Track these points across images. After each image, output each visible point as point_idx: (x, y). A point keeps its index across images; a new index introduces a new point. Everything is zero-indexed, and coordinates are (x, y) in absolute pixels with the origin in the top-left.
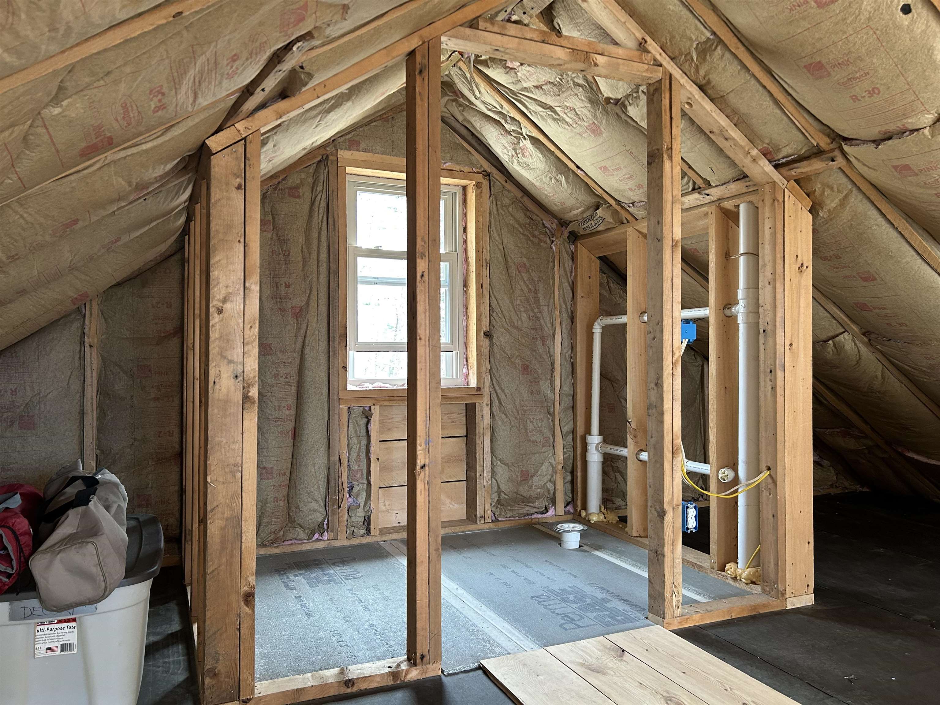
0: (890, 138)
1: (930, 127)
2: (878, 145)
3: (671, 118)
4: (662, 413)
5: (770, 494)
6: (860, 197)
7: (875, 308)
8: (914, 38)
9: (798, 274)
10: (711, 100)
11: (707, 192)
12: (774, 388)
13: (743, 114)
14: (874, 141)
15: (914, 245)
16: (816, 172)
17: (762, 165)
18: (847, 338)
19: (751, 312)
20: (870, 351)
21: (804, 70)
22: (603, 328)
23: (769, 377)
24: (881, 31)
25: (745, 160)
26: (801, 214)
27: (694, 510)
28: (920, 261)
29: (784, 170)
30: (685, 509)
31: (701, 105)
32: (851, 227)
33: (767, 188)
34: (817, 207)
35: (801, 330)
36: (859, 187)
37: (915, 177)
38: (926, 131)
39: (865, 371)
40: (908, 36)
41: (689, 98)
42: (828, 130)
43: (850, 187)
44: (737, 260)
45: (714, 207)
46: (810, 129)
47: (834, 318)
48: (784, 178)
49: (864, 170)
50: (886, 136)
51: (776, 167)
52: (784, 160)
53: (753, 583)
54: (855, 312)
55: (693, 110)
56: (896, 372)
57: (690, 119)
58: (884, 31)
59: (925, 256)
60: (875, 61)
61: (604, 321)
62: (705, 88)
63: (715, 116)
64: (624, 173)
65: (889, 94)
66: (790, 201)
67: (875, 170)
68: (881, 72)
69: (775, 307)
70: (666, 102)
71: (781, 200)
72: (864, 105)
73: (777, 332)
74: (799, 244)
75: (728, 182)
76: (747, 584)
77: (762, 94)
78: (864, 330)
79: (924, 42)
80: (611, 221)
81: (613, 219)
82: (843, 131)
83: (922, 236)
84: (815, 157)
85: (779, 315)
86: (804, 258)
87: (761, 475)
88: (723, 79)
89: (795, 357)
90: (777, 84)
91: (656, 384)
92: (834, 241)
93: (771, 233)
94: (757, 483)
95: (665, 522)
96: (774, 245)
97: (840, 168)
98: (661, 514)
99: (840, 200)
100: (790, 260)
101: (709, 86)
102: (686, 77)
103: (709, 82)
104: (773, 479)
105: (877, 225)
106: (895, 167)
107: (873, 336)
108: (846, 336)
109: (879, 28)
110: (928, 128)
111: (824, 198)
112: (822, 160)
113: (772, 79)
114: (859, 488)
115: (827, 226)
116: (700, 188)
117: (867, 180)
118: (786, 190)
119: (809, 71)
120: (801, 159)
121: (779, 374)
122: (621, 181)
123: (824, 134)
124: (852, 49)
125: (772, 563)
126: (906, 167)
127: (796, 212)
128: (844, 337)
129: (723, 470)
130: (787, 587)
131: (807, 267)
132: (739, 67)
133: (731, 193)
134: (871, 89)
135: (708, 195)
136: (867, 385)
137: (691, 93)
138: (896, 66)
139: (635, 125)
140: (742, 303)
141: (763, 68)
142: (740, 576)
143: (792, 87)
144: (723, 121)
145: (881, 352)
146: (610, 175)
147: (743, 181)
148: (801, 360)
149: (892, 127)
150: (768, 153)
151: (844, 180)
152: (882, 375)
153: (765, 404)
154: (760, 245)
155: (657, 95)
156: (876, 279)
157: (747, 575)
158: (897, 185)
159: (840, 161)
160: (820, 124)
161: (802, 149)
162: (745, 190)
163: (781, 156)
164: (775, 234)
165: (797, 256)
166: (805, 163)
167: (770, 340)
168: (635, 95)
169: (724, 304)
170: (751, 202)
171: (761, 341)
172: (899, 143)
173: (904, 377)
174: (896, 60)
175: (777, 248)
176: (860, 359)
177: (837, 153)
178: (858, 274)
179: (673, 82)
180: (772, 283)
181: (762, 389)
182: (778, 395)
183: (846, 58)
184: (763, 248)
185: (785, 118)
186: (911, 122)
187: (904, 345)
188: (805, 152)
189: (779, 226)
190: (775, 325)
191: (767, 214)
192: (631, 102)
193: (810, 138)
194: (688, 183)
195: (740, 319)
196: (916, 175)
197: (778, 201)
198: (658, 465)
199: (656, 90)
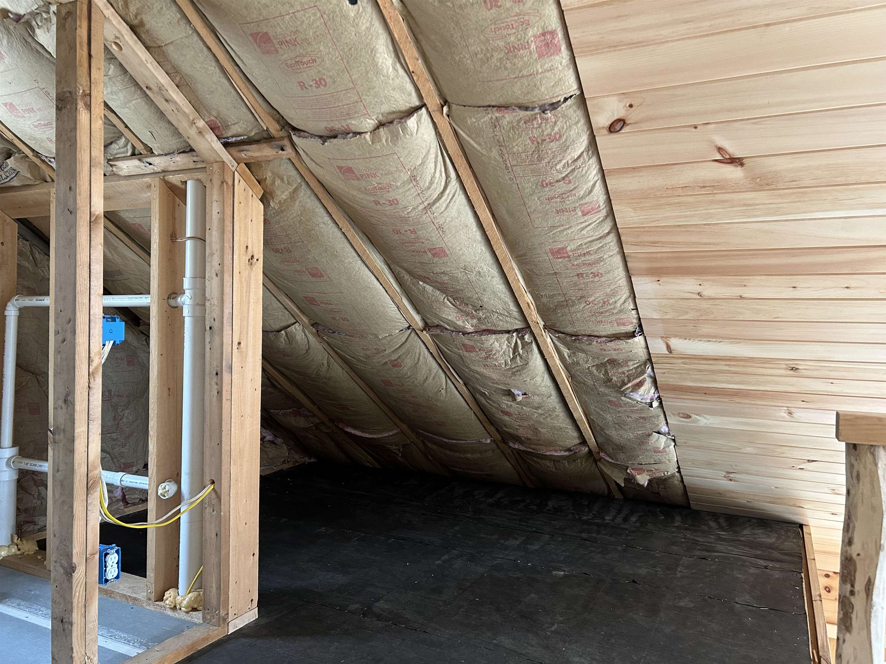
0: (335, 137)
1: (371, 132)
2: (324, 142)
3: (90, 56)
4: (72, 440)
5: (213, 511)
6: (309, 192)
7: (322, 303)
8: (359, 33)
9: (248, 267)
10: (146, 47)
11: (149, 160)
12: (220, 393)
13: (186, 75)
14: (321, 137)
15: (355, 247)
16: (266, 159)
17: (209, 140)
18: (298, 329)
19: (198, 304)
20: (318, 341)
21: (251, 38)
22: (20, 310)
23: (215, 380)
24: (328, 16)
25: (190, 131)
26: (252, 202)
27: (116, 555)
28: (360, 262)
29: (234, 150)
30: (104, 555)
31: (133, 50)
32: (300, 222)
33: (216, 167)
34: (268, 196)
35: (250, 328)
36: (307, 182)
37: (356, 181)
38: (368, 136)
39: (313, 359)
40: (353, 29)
41: (117, 37)
42: (278, 116)
43: (299, 181)
44: (184, 243)
45: (157, 179)
46: (259, 110)
47: (286, 309)
48: (235, 159)
49: (312, 166)
50: (332, 134)
51: (226, 145)
52: (234, 139)
53: (194, 610)
54: (304, 305)
55: (122, 54)
56: (339, 360)
57: (121, 65)
58: (331, 17)
59: (364, 258)
60: (322, 48)
61: (20, 301)
62: (138, 30)
63: (152, 70)
64: (38, 117)
65: (334, 89)
66: (240, 186)
67: (322, 167)
68: (327, 62)
69: (222, 301)
70: (83, 32)
71: (230, 183)
72: (311, 94)
73: (225, 329)
74: (249, 233)
75: (173, 153)
76: (187, 612)
77: (207, 56)
78: (313, 322)
79: (368, 41)
80: (29, 176)
81: (31, 173)
82: (292, 119)
83: (362, 239)
84: (265, 143)
85: (227, 311)
86: (254, 250)
87: (204, 491)
88: (160, 25)
89: (243, 357)
90: (223, 48)
91: (65, 401)
92: (285, 234)
93: (219, 219)
94: (201, 499)
95: (74, 580)
96: (222, 232)
97: (290, 159)
98: (68, 570)
99: (290, 193)
100: (240, 250)
101: (142, 29)
102: (112, 9)
103: (142, 24)
104: (217, 494)
105: (324, 223)
106: (340, 168)
107: (320, 328)
108: (297, 327)
109: (327, 12)
110: (369, 133)
111: (275, 188)
112: (272, 147)
113: (217, 41)
114: (307, 460)
115: (278, 217)
116: (141, 154)
117: (315, 177)
118: (236, 173)
119: (255, 40)
120: (250, 142)
121: (226, 376)
122: (36, 126)
123: (274, 119)
124: (299, 28)
125: (214, 587)
126: (350, 170)
127: (246, 198)
128: (295, 328)
129: (163, 485)
130: (230, 610)
131: (257, 260)
132: (179, 16)
133: (177, 166)
134: (317, 79)
135: (150, 164)
136: (315, 372)
137: (119, 32)
138: (342, 59)
139: (48, 56)
140: (188, 293)
141: (206, 23)
142: (180, 604)
143: (238, 56)
144: (163, 78)
145: (327, 343)
146: (19, 117)
147: (190, 154)
148: (250, 359)
149: (337, 126)
150: (216, 128)
151: (294, 173)
152: (328, 362)
153: (210, 410)
154: (207, 231)
155: (69, 19)
156: (323, 276)
157: (188, 603)
158: (342, 187)
159: (289, 151)
160: (269, 107)
161: (251, 131)
162: (192, 165)
163: (230, 134)
164: (224, 220)
165: (247, 247)
166: (254, 147)
167: (217, 339)
168: (45, 16)
169: (170, 292)
170: (199, 180)
171: (208, 340)
172: (344, 143)
173: (345, 365)
174: (341, 52)
175: (225, 236)
176: (309, 348)
177: (286, 142)
178: (307, 269)
179: (93, 10)
180: (220, 274)
181: (207, 393)
182: (224, 401)
183: (294, 37)
184: (211, 235)
185: (233, 91)
186: (355, 124)
187: (346, 337)
188: (255, 134)
189: (229, 212)
190: (222, 323)
191: (215, 197)
192: (40, 24)
193: (259, 120)
194: (126, 146)
195: (186, 312)
196: (358, 179)
197: (227, 184)
198: (66, 508)
199: (69, 13)
